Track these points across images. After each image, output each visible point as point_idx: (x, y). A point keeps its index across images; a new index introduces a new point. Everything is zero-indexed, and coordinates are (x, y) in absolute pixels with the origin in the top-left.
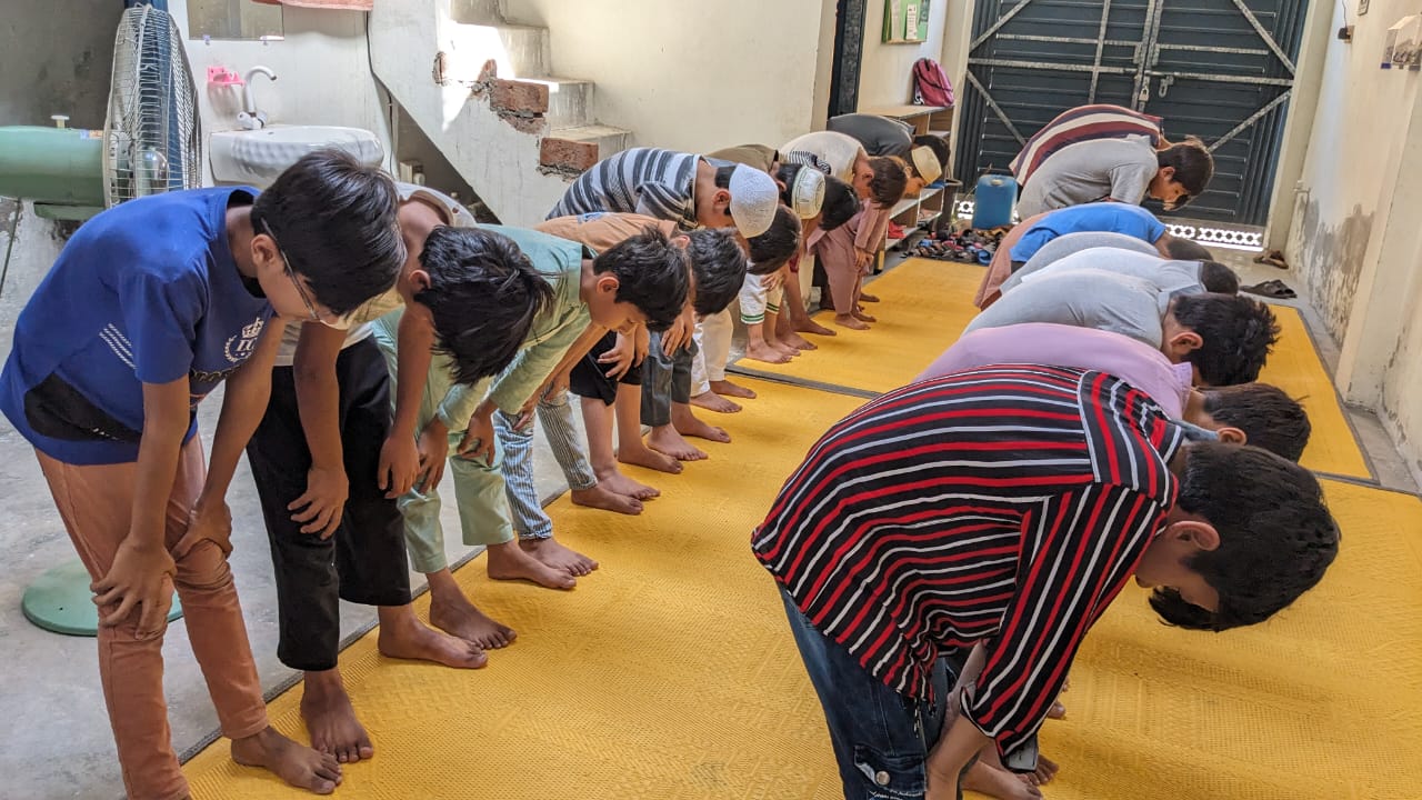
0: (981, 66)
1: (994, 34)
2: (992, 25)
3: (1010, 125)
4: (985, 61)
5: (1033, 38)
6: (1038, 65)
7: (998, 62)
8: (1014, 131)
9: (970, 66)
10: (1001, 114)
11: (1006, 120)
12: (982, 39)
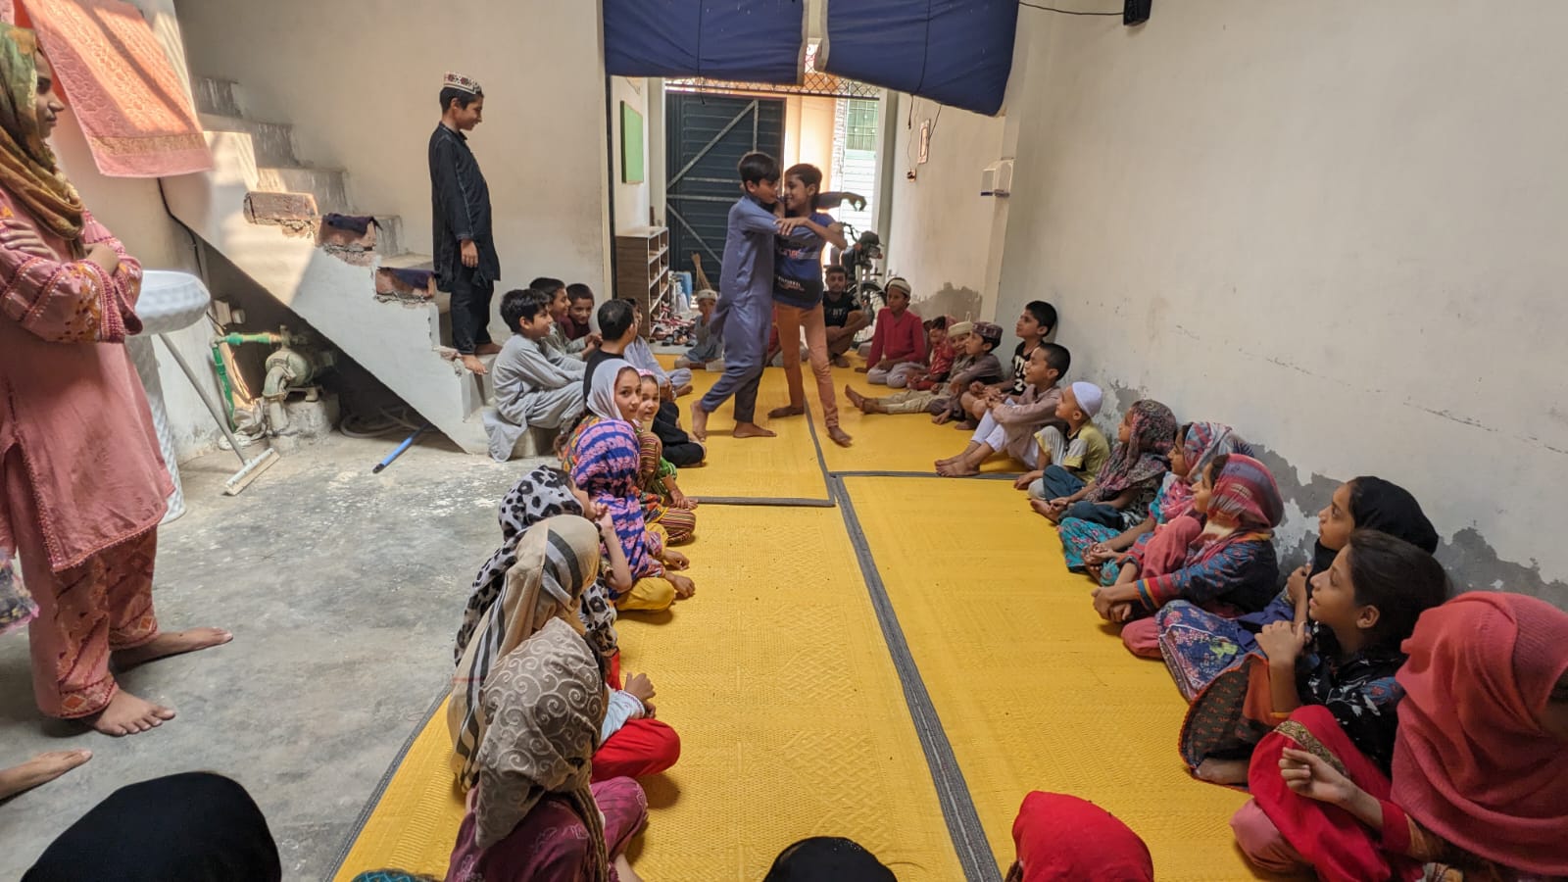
0: (675, 200)
1: (682, 177)
2: (679, 171)
3: (701, 241)
4: (678, 197)
5: (708, 180)
6: (715, 199)
7: (686, 197)
8: (705, 245)
9: (669, 201)
10: (694, 233)
11: (698, 238)
12: (674, 180)
